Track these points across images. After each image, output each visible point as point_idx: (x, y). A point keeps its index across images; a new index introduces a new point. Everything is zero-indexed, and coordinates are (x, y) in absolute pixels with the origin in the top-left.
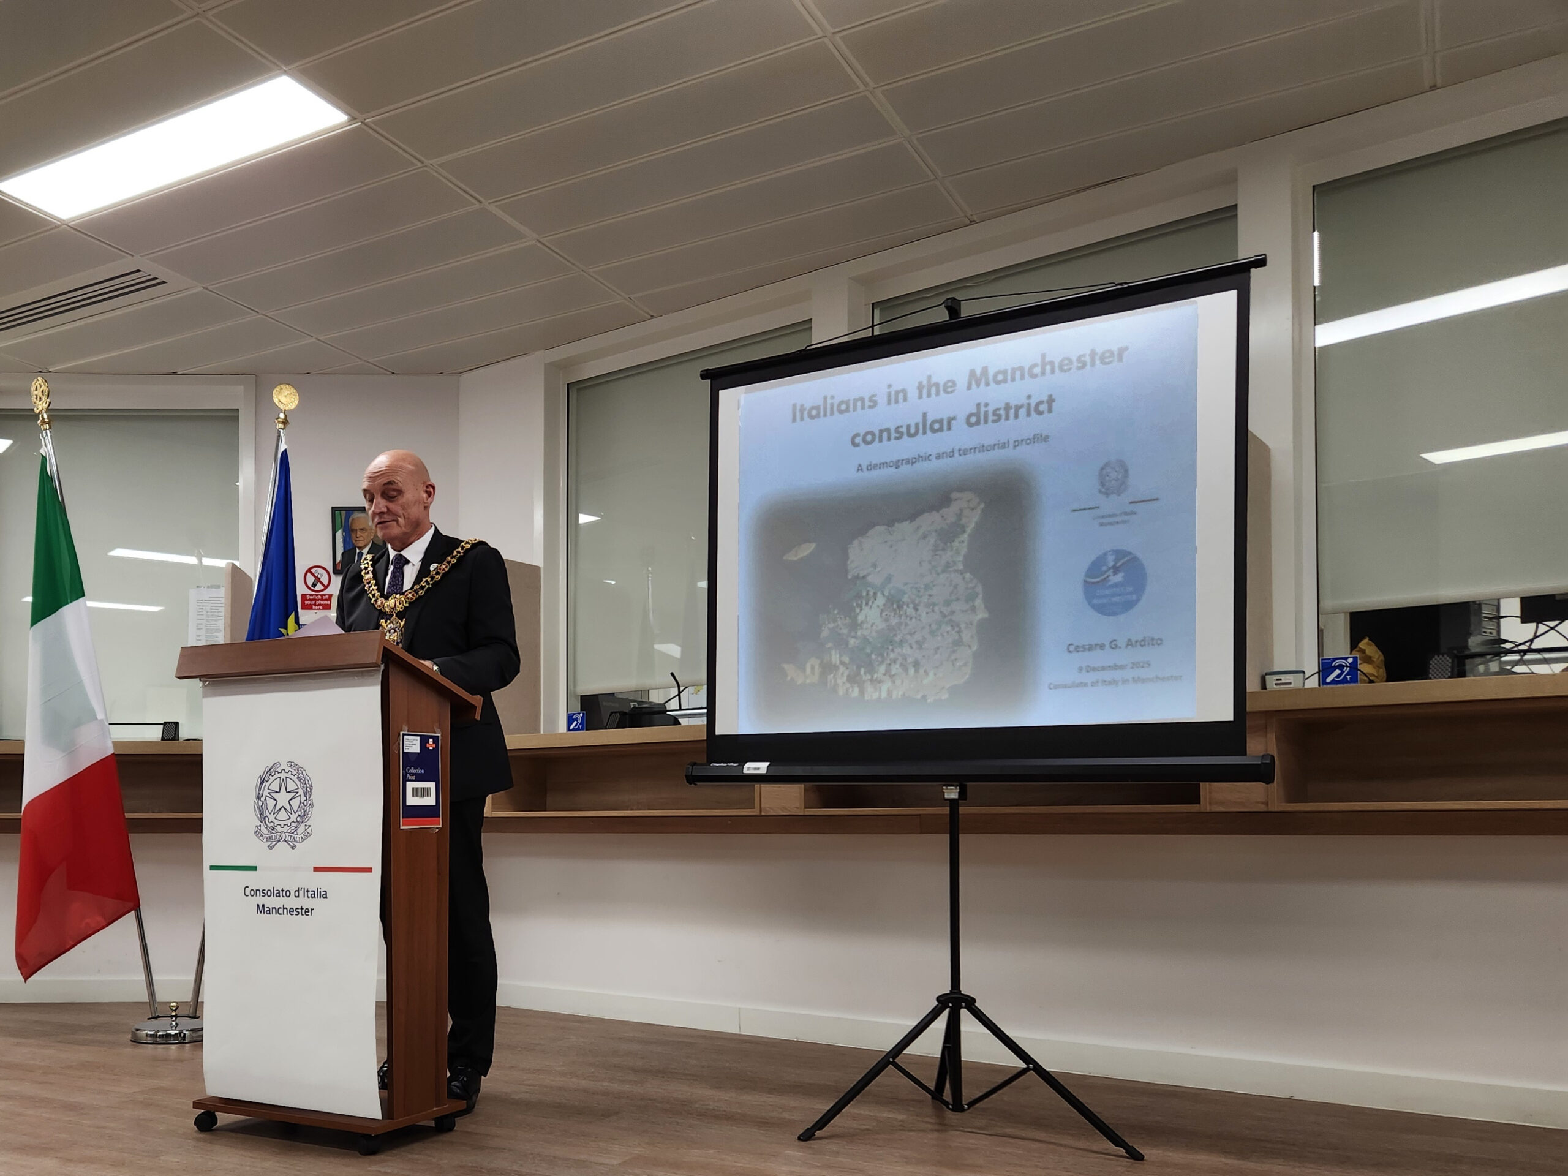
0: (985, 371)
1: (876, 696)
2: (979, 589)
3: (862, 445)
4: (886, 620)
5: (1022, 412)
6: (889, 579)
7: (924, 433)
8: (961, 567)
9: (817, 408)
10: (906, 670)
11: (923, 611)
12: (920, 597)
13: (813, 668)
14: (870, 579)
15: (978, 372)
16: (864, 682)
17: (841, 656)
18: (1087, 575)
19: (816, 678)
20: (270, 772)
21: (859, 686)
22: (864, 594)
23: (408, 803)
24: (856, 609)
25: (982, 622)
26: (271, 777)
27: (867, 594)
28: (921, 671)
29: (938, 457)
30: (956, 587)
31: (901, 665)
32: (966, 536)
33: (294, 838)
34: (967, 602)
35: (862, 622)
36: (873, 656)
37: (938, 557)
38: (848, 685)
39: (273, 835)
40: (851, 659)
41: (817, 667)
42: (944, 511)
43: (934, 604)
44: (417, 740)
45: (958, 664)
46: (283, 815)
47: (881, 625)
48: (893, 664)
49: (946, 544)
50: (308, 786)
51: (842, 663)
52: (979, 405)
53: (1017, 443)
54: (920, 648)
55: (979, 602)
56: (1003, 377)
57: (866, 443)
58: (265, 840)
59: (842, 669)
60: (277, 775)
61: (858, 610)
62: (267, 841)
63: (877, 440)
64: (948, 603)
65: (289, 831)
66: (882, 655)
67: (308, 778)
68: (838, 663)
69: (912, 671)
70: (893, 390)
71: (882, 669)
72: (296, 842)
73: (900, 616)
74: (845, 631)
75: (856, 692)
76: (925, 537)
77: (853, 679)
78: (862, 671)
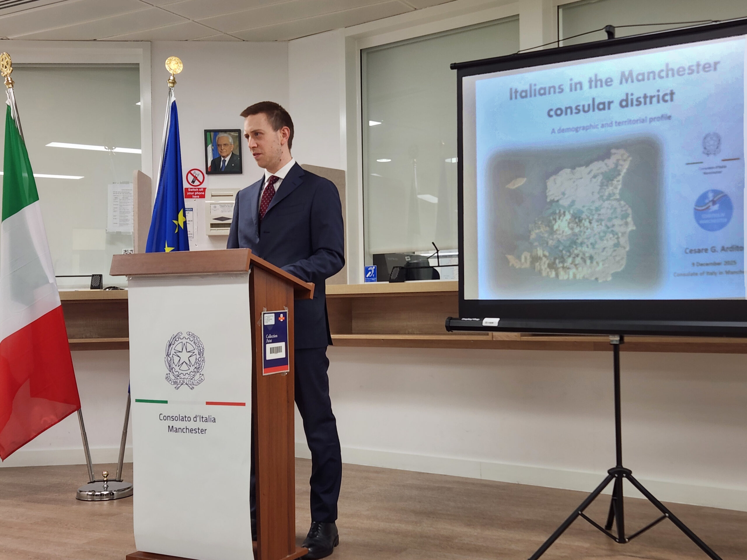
0: (631, 73)
1: (566, 277)
2: (630, 211)
3: (554, 116)
4: (572, 229)
5: (655, 100)
6: (573, 202)
7: (594, 110)
8: (618, 197)
9: (526, 91)
10: (585, 262)
11: (595, 224)
12: (593, 215)
13: (526, 258)
14: (561, 202)
15: (627, 74)
16: (558, 268)
17: (543, 251)
18: (696, 205)
19: (527, 265)
20: (175, 338)
21: (555, 271)
22: (557, 211)
23: (267, 358)
24: (552, 221)
25: (632, 231)
26: (176, 342)
27: (560, 212)
28: (595, 263)
29: (603, 126)
30: (615, 208)
31: (582, 258)
32: (620, 178)
33: (192, 382)
34: (622, 219)
35: (557, 230)
36: (564, 252)
37: (603, 190)
38: (548, 270)
39: (178, 380)
40: (549, 253)
41: (528, 257)
42: (606, 161)
43: (602, 220)
44: (272, 316)
45: (618, 258)
46: (184, 367)
47: (568, 232)
48: (576, 258)
49: (608, 182)
50: (201, 348)
51: (545, 256)
52: (627, 95)
53: (652, 120)
54: (594, 248)
55: (629, 219)
56: (642, 78)
57: (557, 115)
58: (173, 383)
59: (544, 259)
60: (180, 341)
61: (553, 222)
62: (174, 384)
63: (564, 113)
64: (610, 219)
65: (189, 378)
66: (569, 252)
67: (201, 343)
68: (542, 256)
69: (588, 262)
70: (573, 82)
71: (570, 260)
72: (194, 385)
73: (580, 227)
74: (546, 235)
75: (553, 274)
76: (595, 177)
77: (552, 266)
78: (557, 261)
